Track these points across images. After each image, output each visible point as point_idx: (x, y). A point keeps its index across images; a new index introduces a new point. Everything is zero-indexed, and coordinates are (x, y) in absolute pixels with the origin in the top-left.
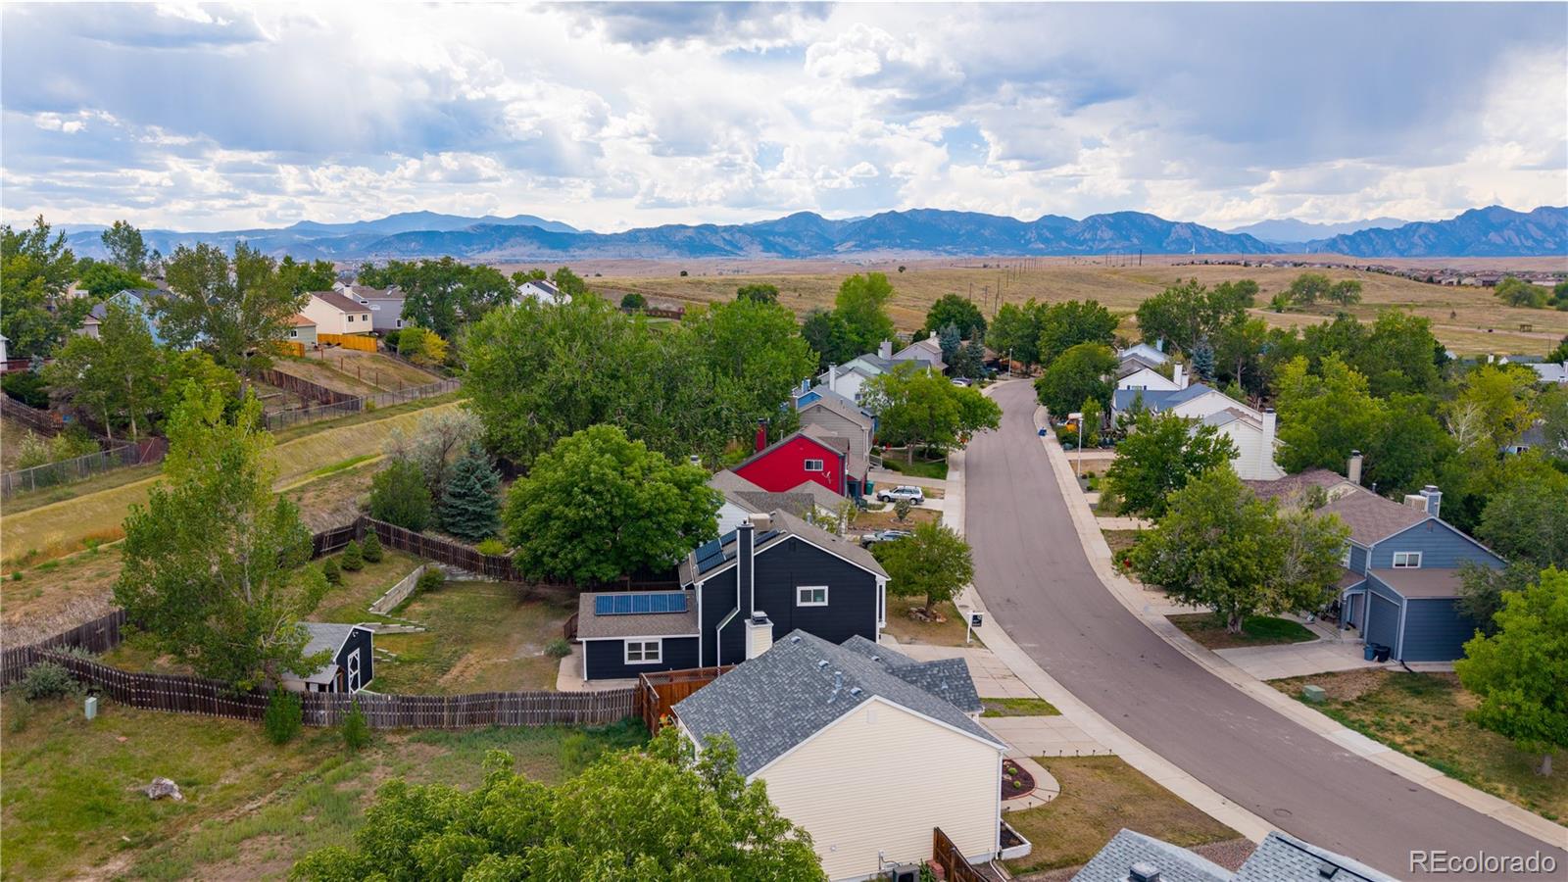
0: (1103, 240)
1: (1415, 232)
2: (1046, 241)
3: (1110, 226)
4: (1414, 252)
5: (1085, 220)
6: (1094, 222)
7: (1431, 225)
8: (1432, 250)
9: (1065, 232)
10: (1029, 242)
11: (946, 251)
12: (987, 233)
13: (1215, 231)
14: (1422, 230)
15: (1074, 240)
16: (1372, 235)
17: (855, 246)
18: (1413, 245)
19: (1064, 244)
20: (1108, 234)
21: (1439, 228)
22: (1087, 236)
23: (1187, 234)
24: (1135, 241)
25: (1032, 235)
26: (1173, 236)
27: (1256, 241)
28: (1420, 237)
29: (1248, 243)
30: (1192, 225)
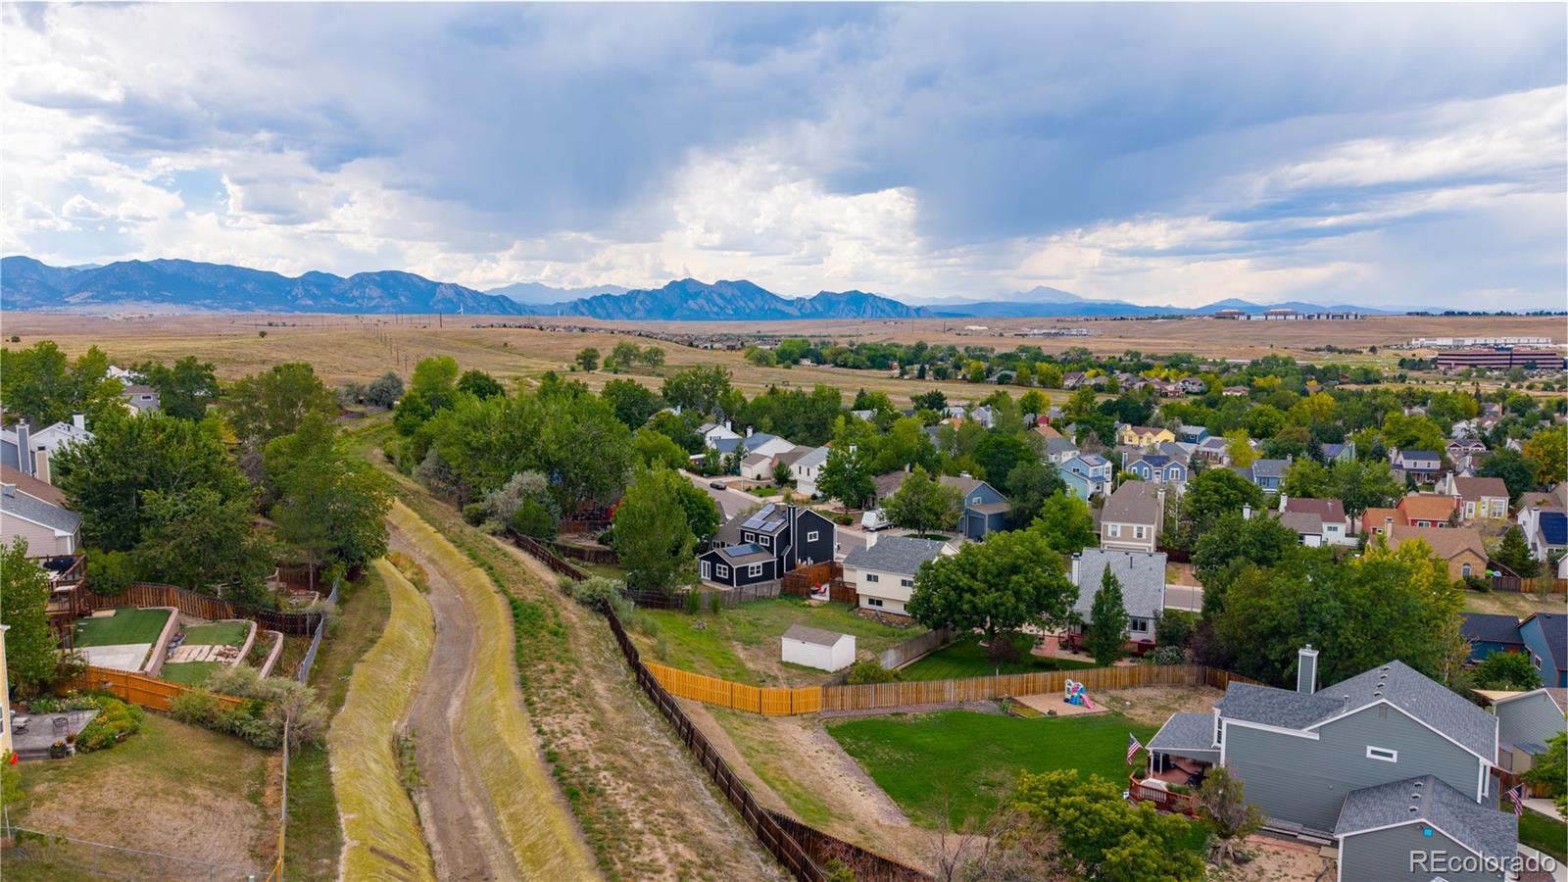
0: (371, 298)
1: (635, 298)
2: (314, 297)
3: (377, 284)
4: (637, 315)
5: (352, 278)
6: (362, 280)
7: (646, 293)
8: (650, 313)
9: (332, 289)
10: (295, 298)
11: (204, 306)
12: (249, 287)
13: (476, 292)
14: (641, 297)
15: (342, 297)
16: (605, 300)
17: (92, 297)
18: (635, 310)
19: (333, 301)
20: (376, 292)
21: (652, 295)
22: (356, 293)
23: (450, 294)
24: (403, 299)
25: (298, 291)
26: (439, 296)
27: (512, 302)
28: (640, 303)
29: (506, 304)
30: (455, 286)
